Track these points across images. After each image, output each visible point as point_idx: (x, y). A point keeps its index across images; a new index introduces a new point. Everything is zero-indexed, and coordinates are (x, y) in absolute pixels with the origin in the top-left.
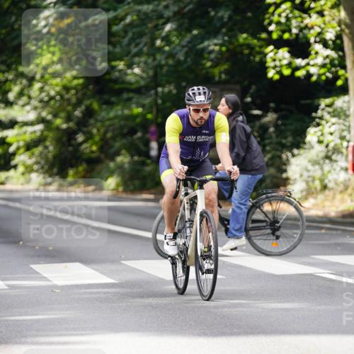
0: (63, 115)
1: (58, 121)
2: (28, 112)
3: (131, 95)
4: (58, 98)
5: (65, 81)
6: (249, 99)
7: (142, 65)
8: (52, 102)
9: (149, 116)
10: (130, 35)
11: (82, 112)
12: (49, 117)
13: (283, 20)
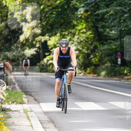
1: (84, 50)
2: (73, 46)
3: (111, 41)
4: (84, 41)
5: (87, 36)
7: (115, 30)
8: (82, 43)
9: (118, 49)
10: (111, 19)
11: (93, 47)
12: (81, 49)
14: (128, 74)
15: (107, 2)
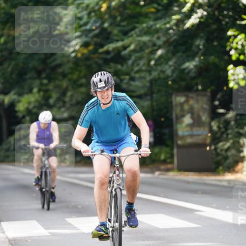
2: (64, 112)
6: (217, 103)
13: (240, 47)
14: (169, 160)
15: (124, 26)
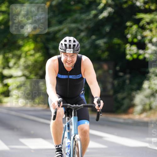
0: (34, 72)
